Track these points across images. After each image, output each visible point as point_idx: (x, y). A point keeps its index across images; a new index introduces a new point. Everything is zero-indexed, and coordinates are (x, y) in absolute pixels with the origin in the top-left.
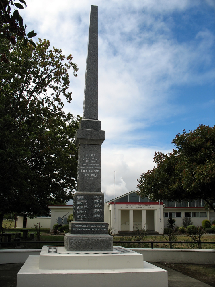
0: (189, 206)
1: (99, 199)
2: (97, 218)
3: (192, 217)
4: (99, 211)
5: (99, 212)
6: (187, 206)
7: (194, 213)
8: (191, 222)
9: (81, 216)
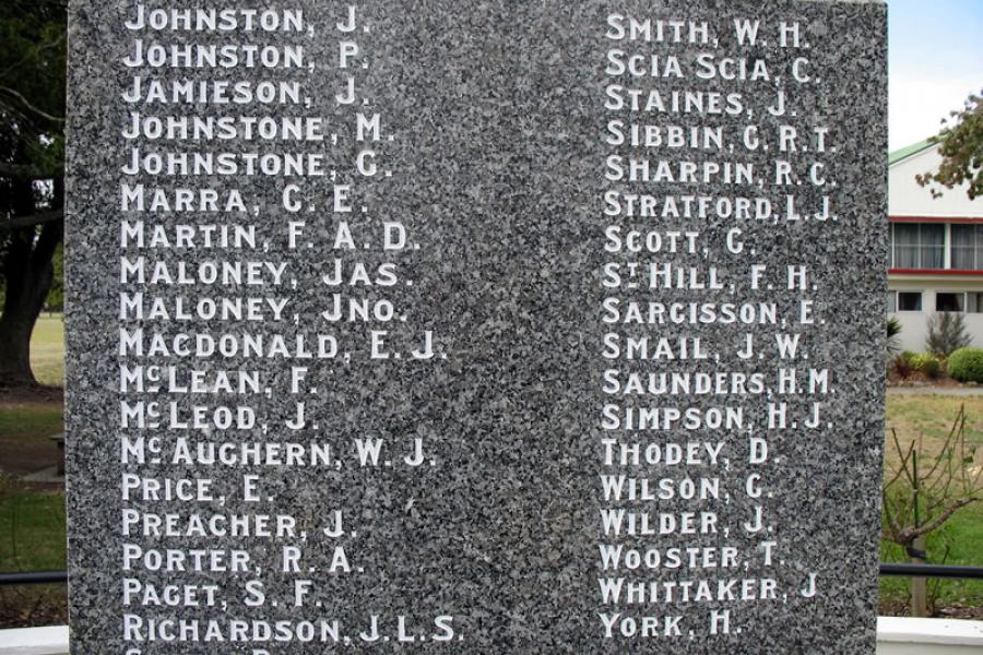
0: (947, 266)
1: (757, 94)
2: (696, 615)
3: (969, 311)
4: (738, 444)
5: (759, 451)
6: (942, 264)
7: (975, 297)
8: (963, 335)
9: (231, 587)
